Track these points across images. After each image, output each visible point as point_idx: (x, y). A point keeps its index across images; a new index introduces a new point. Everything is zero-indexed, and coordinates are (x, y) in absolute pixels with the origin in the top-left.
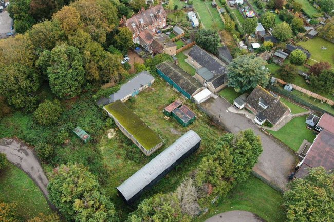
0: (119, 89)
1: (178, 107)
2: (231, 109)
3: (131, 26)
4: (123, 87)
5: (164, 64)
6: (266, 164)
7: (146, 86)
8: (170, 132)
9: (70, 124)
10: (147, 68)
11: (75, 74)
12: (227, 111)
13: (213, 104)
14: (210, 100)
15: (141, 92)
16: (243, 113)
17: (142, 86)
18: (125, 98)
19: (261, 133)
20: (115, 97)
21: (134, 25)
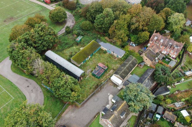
0: (106, 43)
1: (102, 68)
2: (111, 96)
3: (154, 37)
4: (108, 44)
5: (133, 58)
6: (72, 114)
7: (115, 55)
8: (88, 69)
9: (82, 33)
10: (127, 53)
11: (102, 22)
12: (109, 94)
13: (112, 87)
14: (116, 85)
15: (112, 55)
16: (110, 103)
17: (113, 52)
18: (104, 48)
19: (96, 114)
20: (101, 43)
21: (156, 38)
